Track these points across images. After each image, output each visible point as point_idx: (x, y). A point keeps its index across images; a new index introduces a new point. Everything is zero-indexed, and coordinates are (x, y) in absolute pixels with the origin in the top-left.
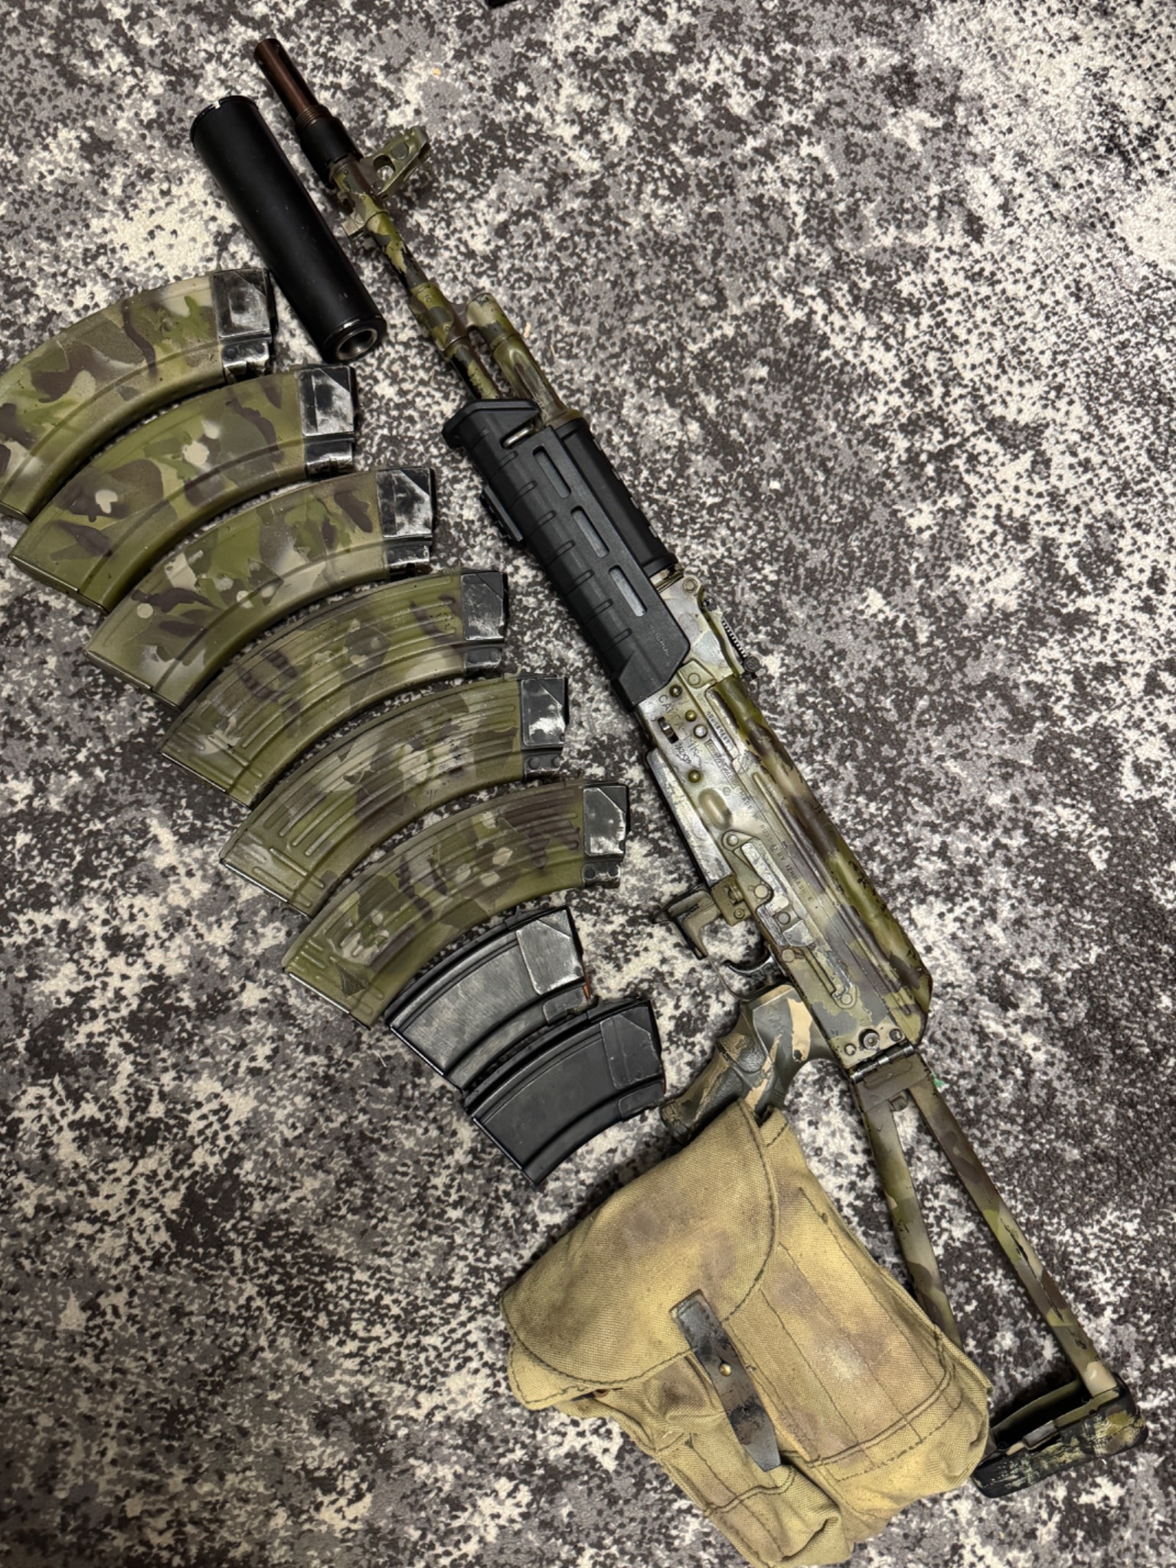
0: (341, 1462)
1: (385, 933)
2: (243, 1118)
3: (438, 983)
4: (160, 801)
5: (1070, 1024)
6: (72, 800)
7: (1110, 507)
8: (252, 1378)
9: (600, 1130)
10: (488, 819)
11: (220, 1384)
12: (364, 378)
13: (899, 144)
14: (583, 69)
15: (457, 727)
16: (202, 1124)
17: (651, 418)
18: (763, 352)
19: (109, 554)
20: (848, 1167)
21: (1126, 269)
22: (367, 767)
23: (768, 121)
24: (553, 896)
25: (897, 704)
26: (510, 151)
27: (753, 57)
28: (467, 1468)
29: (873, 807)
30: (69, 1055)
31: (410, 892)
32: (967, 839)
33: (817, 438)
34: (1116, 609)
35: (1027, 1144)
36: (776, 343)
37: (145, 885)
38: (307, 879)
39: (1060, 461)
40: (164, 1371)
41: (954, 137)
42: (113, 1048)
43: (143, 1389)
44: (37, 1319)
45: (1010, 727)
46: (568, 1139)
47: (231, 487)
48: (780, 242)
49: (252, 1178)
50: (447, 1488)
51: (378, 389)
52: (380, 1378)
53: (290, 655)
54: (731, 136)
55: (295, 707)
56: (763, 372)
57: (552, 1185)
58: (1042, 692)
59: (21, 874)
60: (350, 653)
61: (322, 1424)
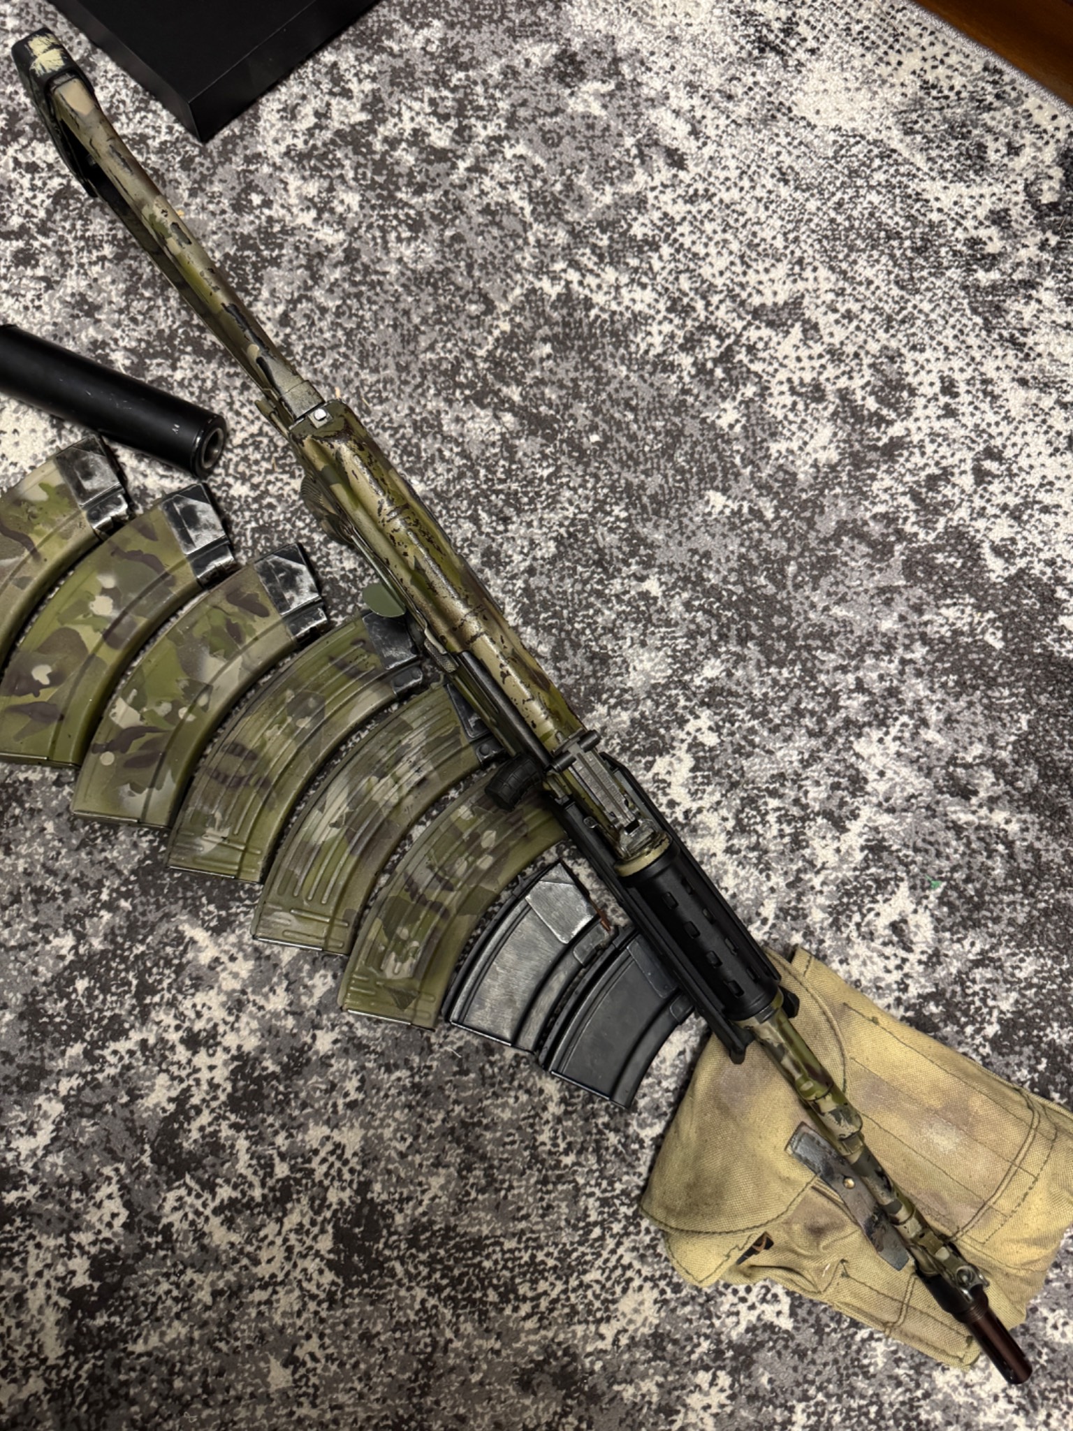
0: (555, 1413)
1: (415, 944)
2: (357, 1147)
3: (477, 968)
4: (184, 907)
5: (1028, 789)
6: (110, 935)
7: (884, 342)
8: (452, 1370)
9: (665, 1039)
10: (464, 812)
11: (427, 1385)
12: (219, 488)
13: (585, 116)
14: (299, 162)
15: (408, 746)
16: (324, 1168)
17: (470, 424)
18: (541, 333)
19: (62, 718)
20: (889, 986)
21: (816, 142)
22: (345, 809)
23: (469, 142)
24: (545, 855)
25: (771, 578)
26: (266, 253)
27: (435, 95)
28: (665, 1376)
29: (785, 672)
30: (190, 1152)
31: (422, 901)
32: (875, 667)
33: (615, 384)
34: (924, 424)
35: (1033, 906)
36: (548, 321)
37: (199, 983)
38: (331, 923)
39: (825, 321)
40: (375, 1393)
41: (629, 92)
42: (225, 1132)
43: (362, 1415)
44: (249, 1390)
45: (874, 559)
46: (640, 1058)
47: (142, 622)
48: (519, 236)
49: (384, 1197)
50: (655, 1399)
51: (233, 492)
52: (561, 1327)
53: (244, 742)
54: (443, 167)
55: (266, 783)
56: (547, 349)
57: (642, 1103)
58: (888, 519)
59: (91, 1015)
60: (295, 720)
61: (526, 1384)
